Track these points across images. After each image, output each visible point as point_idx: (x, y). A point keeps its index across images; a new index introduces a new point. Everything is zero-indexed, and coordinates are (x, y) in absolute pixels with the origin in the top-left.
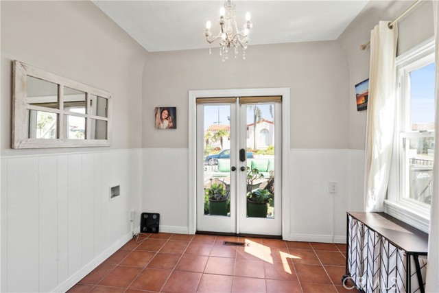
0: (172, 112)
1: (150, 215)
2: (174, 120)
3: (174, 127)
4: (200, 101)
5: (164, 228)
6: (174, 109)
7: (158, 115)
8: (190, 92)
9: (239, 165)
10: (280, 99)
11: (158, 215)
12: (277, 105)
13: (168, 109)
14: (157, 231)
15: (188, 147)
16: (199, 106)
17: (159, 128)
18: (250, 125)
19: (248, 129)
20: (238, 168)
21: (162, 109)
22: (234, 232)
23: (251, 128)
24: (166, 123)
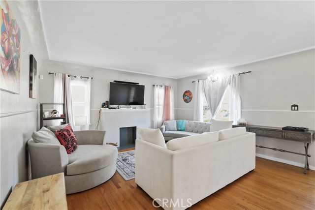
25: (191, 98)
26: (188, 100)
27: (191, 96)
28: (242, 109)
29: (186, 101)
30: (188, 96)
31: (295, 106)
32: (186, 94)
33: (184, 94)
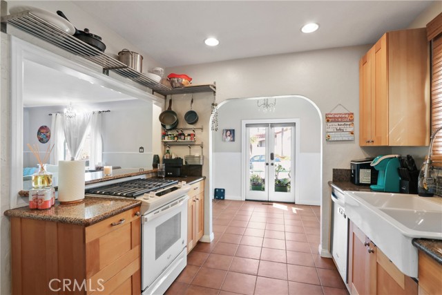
0: (232, 132)
1: (220, 190)
2: (234, 136)
3: (234, 140)
4: (247, 125)
5: (227, 197)
6: (234, 130)
7: (224, 134)
8: (243, 121)
9: (270, 162)
10: (294, 124)
11: (224, 190)
12: (293, 127)
13: (230, 130)
14: (223, 199)
15: (241, 152)
16: (248, 128)
17: (225, 141)
18: (278, 133)
19: (276, 136)
20: (270, 164)
21: (227, 131)
22: (267, 200)
23: (279, 136)
24: (229, 138)
25: (48, 137)
26: (45, 140)
27: (48, 134)
28: (103, 151)
29: (41, 140)
30: (44, 134)
31: (141, 148)
32: (42, 131)
33: (39, 131)
